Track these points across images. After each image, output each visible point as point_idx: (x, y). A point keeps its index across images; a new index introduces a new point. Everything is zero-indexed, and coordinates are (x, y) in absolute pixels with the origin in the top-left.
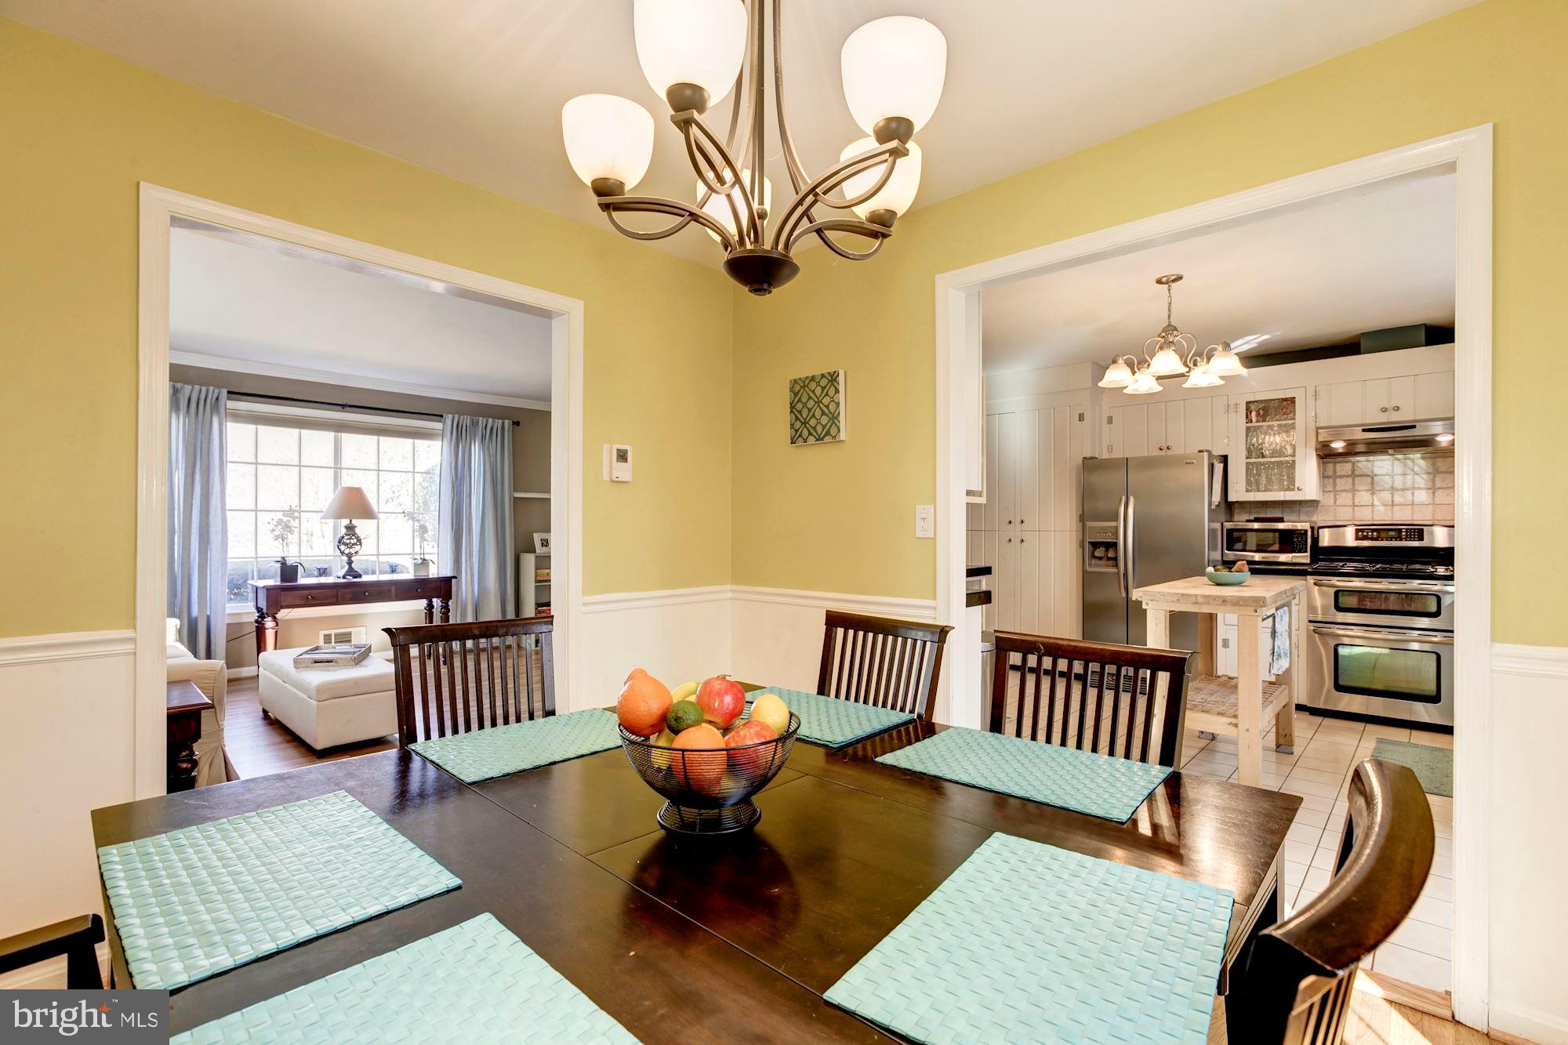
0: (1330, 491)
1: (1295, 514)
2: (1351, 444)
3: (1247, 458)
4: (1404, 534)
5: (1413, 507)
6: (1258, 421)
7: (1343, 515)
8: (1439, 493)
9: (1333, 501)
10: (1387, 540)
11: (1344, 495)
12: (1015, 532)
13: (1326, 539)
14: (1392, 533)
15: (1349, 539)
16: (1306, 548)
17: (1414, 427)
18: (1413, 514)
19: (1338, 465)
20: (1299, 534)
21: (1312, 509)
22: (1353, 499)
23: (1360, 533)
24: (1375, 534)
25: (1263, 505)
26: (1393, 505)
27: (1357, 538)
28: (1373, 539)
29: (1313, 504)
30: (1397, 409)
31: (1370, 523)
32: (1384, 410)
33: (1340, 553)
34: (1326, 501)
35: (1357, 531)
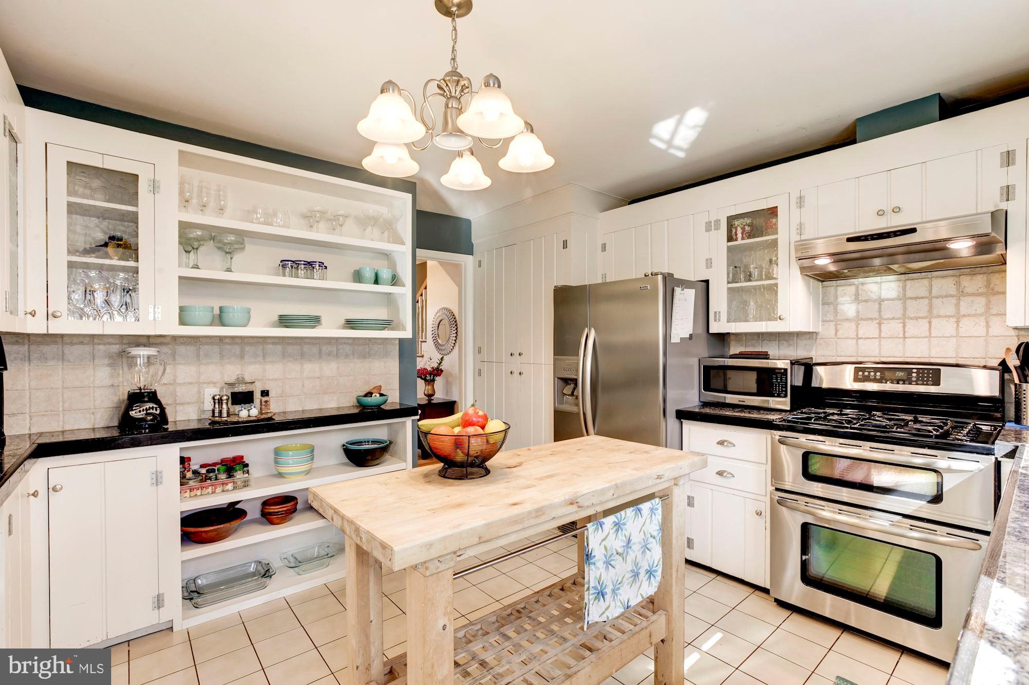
0: (830, 321)
1: (791, 348)
2: (838, 257)
3: (729, 283)
4: (914, 375)
5: (929, 341)
6: (743, 239)
7: (847, 350)
8: (964, 322)
9: (833, 332)
10: (892, 383)
11: (846, 325)
12: (516, 364)
13: (824, 378)
14: (900, 374)
15: (847, 380)
16: (786, 391)
17: (913, 230)
18: (930, 350)
19: (840, 289)
20: (779, 373)
21: (809, 342)
22: (857, 330)
23: (860, 373)
24: (878, 374)
25: (756, 337)
26: (905, 338)
27: (856, 379)
28: (875, 380)
29: (810, 335)
30: (897, 210)
31: (877, 360)
32: (881, 213)
33: (837, 396)
34: (825, 331)
35: (857, 370)
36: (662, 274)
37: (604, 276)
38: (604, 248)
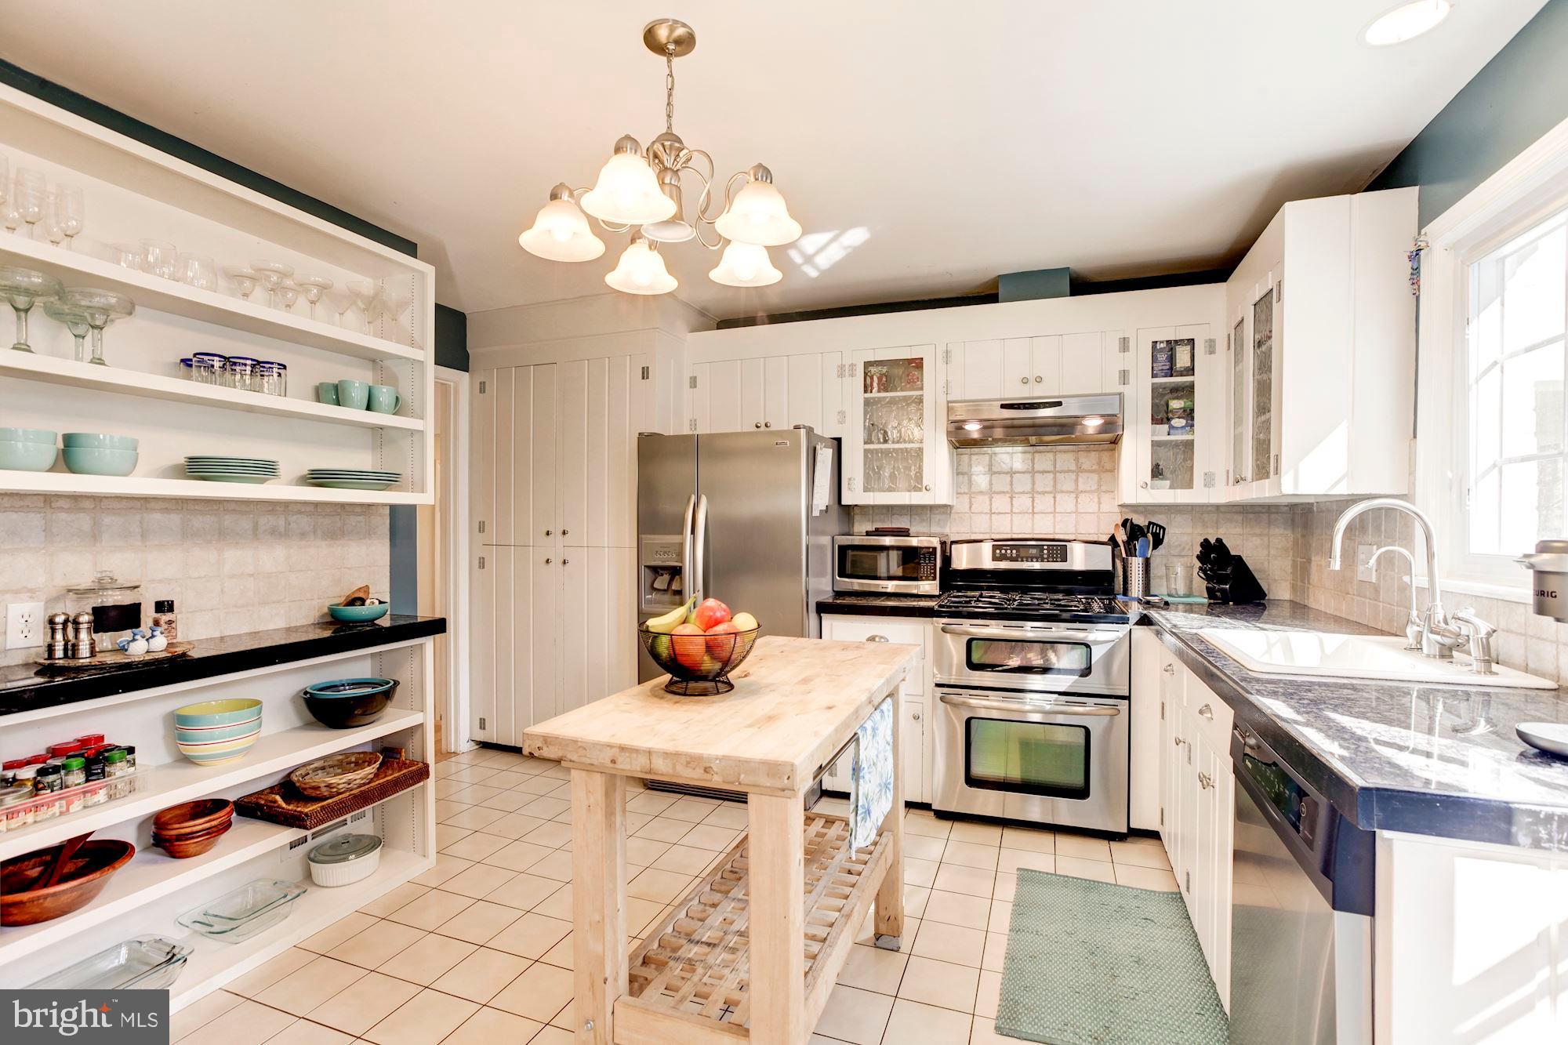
0: (964, 493)
1: (924, 524)
2: (988, 426)
3: (865, 443)
4: (1045, 552)
5: (1054, 517)
6: (879, 391)
7: (979, 526)
8: (1082, 497)
9: (967, 506)
10: (1027, 561)
11: (981, 498)
12: (555, 548)
13: (962, 559)
14: (1034, 551)
15: (986, 562)
16: (935, 573)
17: (1059, 404)
18: (1054, 526)
19: (974, 458)
20: (928, 553)
21: (943, 517)
22: (991, 505)
23: (998, 551)
24: (1014, 551)
25: (884, 511)
26: (1033, 513)
27: (995, 559)
28: (1012, 559)
29: (945, 509)
30: (1039, 380)
31: (1009, 536)
32: (1025, 381)
33: (975, 577)
34: (961, 505)
35: (995, 548)
36: (804, 427)
37: (694, 423)
38: (693, 383)
